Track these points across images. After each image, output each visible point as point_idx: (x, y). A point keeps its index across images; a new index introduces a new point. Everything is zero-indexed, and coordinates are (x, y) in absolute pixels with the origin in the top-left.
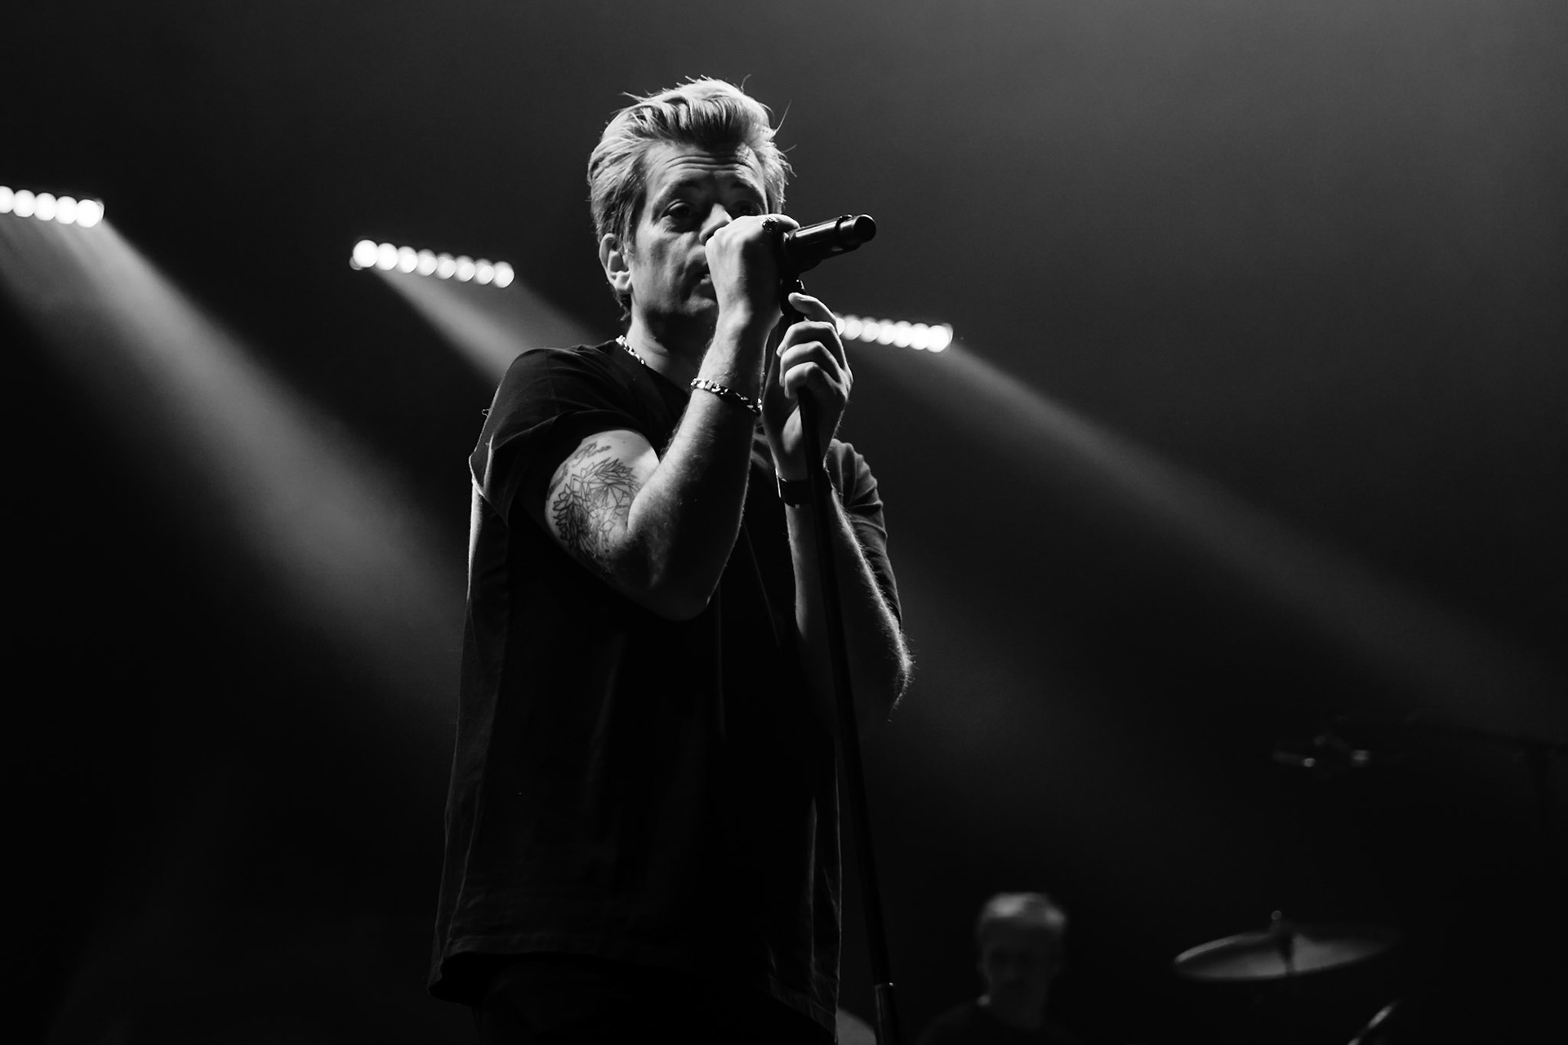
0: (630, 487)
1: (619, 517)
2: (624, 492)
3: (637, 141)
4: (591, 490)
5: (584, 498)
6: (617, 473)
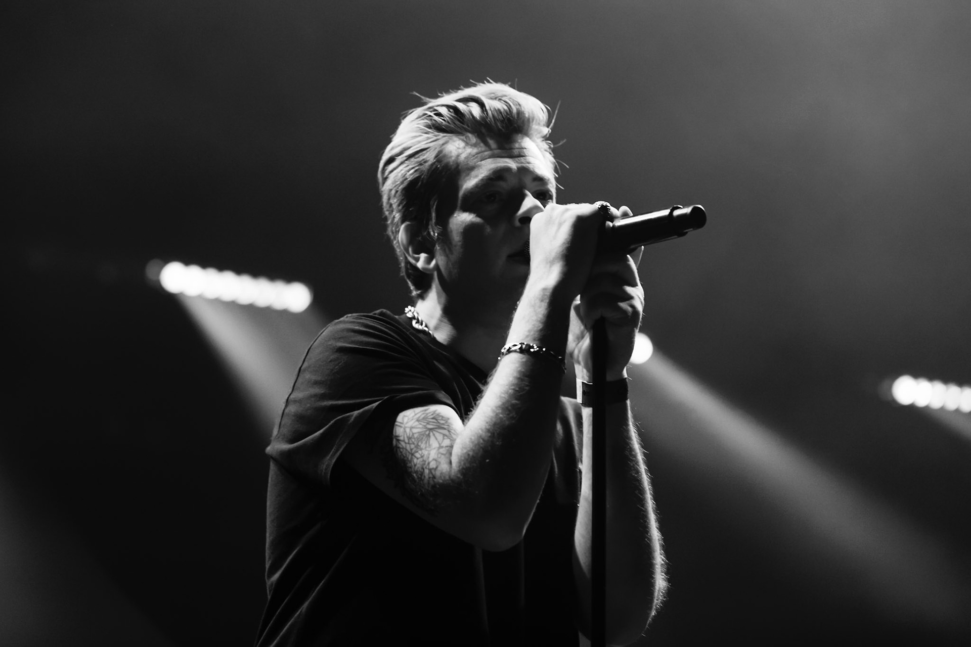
0: (449, 431)
1: (443, 456)
2: (444, 435)
3: (436, 136)
4: (413, 434)
5: (407, 441)
6: (436, 420)
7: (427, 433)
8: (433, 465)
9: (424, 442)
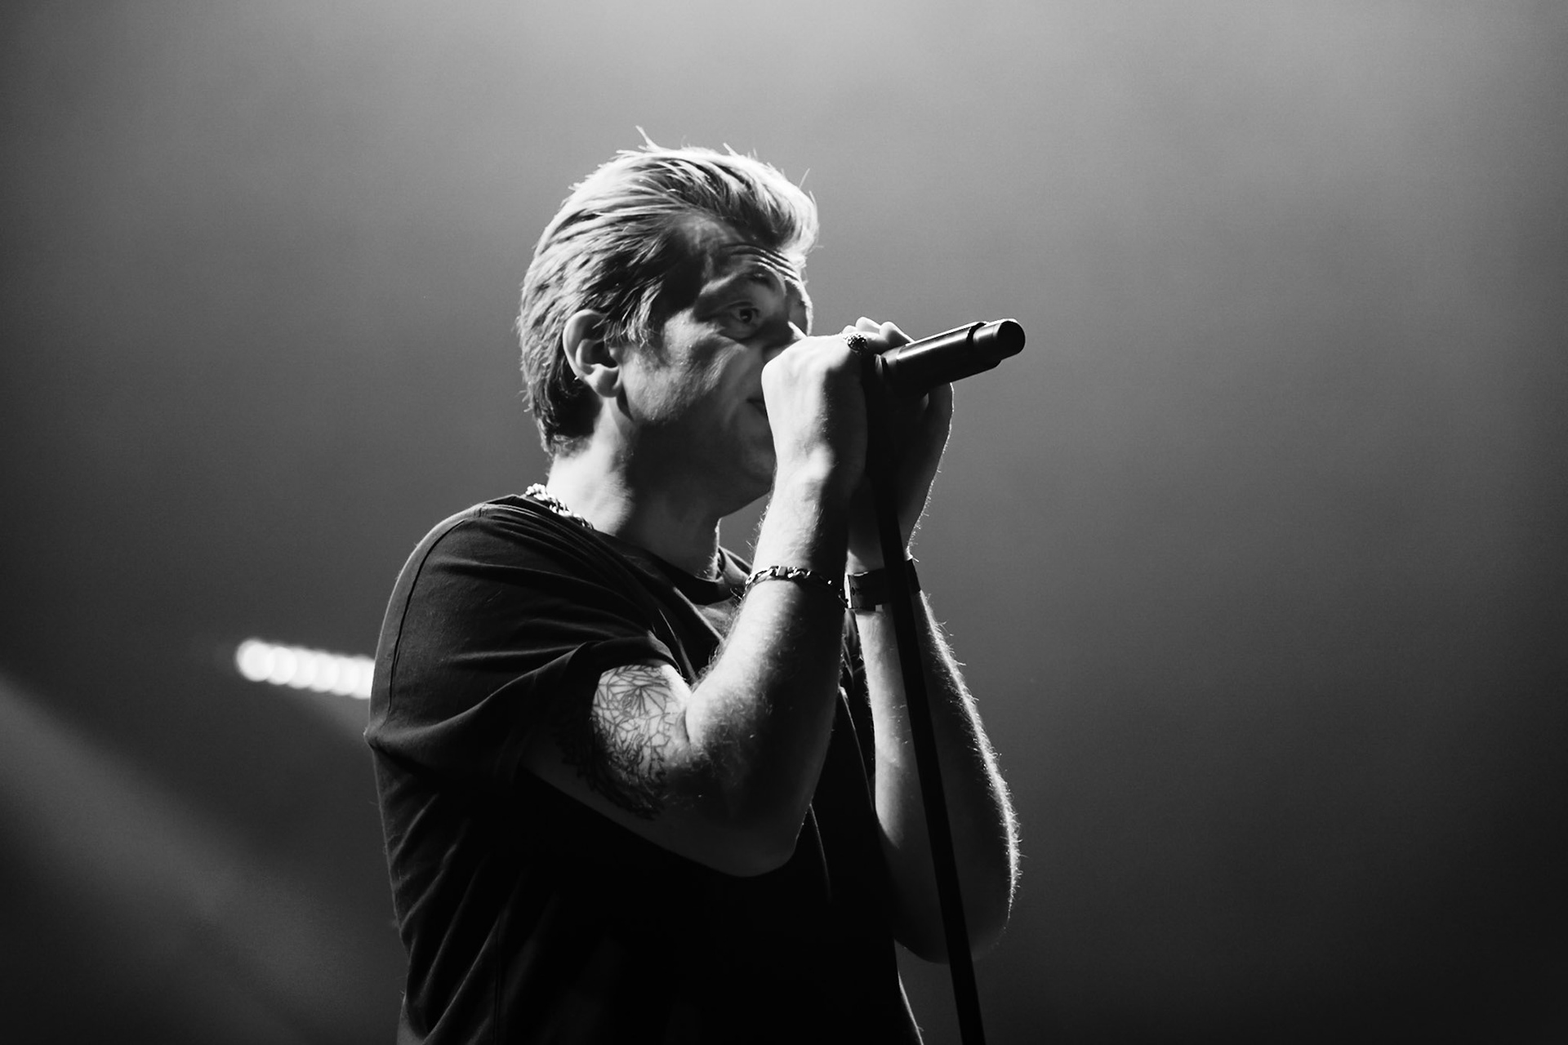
1: (672, 728)
2: (665, 696)
4: (614, 694)
5: (604, 705)
6: (645, 672)
7: (638, 692)
8: (658, 740)
9: (635, 707)
